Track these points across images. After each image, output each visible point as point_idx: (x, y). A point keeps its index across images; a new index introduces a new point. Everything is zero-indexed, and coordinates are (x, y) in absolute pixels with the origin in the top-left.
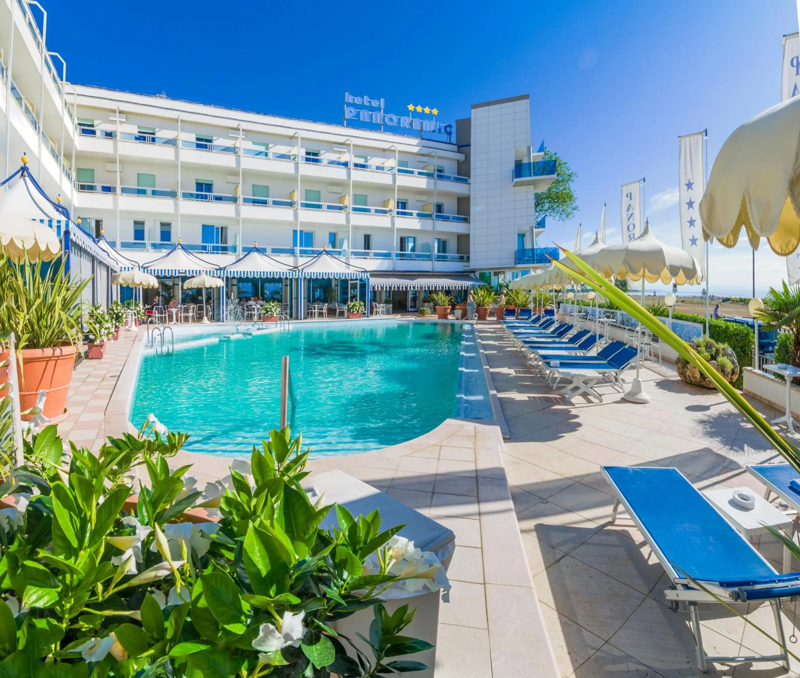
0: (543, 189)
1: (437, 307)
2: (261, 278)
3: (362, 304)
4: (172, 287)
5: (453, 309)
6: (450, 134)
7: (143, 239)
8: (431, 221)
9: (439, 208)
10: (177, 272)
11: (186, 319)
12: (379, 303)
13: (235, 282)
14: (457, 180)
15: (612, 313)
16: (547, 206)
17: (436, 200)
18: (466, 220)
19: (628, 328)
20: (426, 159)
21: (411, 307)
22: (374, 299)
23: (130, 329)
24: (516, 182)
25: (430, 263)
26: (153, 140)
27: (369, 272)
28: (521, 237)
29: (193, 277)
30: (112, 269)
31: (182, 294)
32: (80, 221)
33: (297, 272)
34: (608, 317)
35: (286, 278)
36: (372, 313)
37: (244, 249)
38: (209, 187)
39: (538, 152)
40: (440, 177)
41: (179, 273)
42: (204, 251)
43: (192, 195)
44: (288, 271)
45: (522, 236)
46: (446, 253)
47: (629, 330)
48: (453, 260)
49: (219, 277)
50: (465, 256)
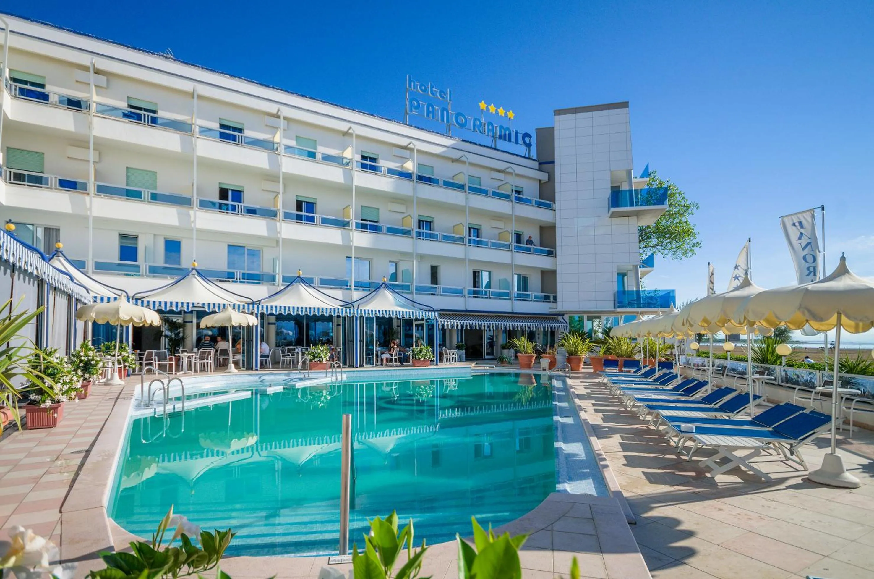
0: (648, 221)
1: (519, 354)
2: (307, 315)
3: (430, 349)
4: (183, 325)
5: (539, 357)
6: (529, 145)
7: (136, 260)
8: (509, 253)
9: (519, 237)
10: (191, 305)
11: (203, 368)
12: (450, 349)
13: (273, 319)
14: (540, 205)
15: (766, 369)
16: (654, 241)
17: (514, 227)
18: (551, 253)
19: (798, 387)
20: (501, 176)
21: (488, 354)
22: (443, 344)
23: (111, 382)
24: (613, 213)
25: (509, 302)
26: (154, 121)
27: (437, 311)
28: (621, 277)
29: (214, 312)
30: (77, 300)
31: (197, 334)
32: (13, 227)
33: (352, 309)
34: (762, 373)
35: (339, 316)
36: (441, 360)
37: (285, 279)
38: (238, 195)
39: (642, 177)
40: (519, 200)
41: (194, 307)
42: (231, 280)
43: (213, 204)
44: (341, 308)
45: (622, 275)
46: (528, 291)
47: (799, 389)
48: (536, 298)
49: (252, 314)
50: (551, 296)
